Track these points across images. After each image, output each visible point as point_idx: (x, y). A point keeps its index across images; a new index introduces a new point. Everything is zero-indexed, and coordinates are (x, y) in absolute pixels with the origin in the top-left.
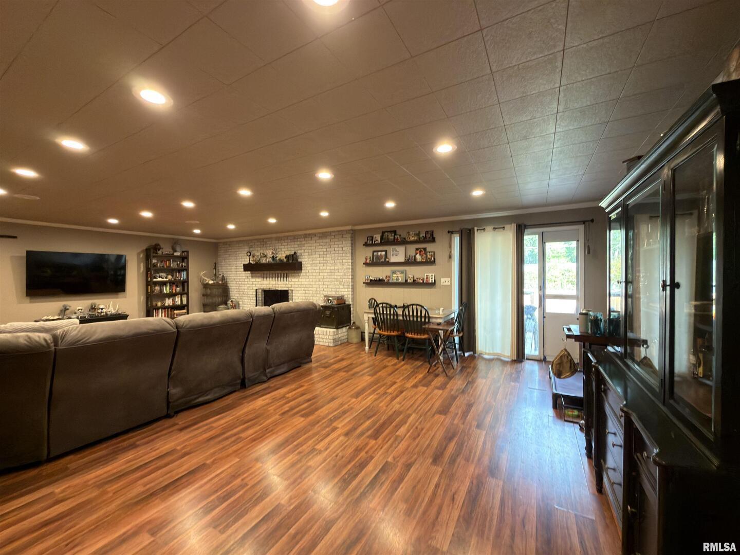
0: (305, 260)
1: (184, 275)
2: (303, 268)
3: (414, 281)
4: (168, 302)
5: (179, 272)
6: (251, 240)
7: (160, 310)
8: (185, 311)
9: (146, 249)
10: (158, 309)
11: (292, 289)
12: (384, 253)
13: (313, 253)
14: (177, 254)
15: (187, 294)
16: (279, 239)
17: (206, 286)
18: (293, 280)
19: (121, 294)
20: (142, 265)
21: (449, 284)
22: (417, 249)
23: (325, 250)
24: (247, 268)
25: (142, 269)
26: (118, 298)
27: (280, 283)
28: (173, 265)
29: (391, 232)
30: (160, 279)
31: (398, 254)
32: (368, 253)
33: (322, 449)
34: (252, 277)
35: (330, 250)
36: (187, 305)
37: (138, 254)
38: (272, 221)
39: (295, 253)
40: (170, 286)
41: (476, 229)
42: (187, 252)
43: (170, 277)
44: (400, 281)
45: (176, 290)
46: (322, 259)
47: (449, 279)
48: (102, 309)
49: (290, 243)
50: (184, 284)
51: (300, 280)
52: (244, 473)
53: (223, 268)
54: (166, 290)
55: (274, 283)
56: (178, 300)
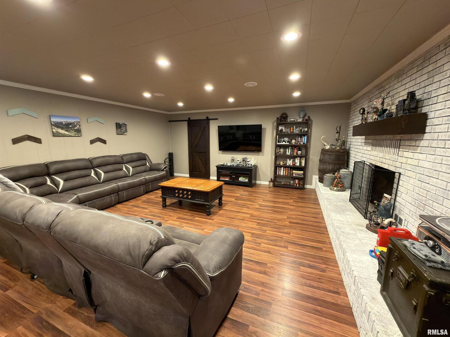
1: (305, 139)
2: (428, 128)
4: (290, 162)
5: (301, 137)
9: (278, 119)
10: (281, 167)
11: (401, 170)
14: (300, 120)
15: (307, 157)
18: (406, 154)
20: (275, 132)
25: (274, 135)
27: (387, 156)
28: (296, 131)
30: (284, 143)
36: (305, 167)
40: (292, 149)
42: (310, 117)
43: (293, 141)
45: (296, 153)
55: (381, 155)
56: (297, 161)
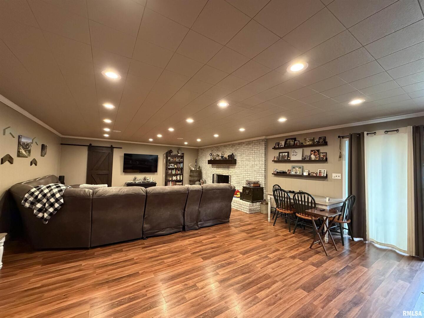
0: (238, 158)
1: (182, 165)
2: (237, 163)
3: (309, 174)
4: (174, 178)
5: (180, 164)
6: (212, 147)
7: (171, 182)
8: (181, 183)
9: (167, 153)
10: (170, 181)
11: (231, 175)
12: (286, 154)
13: (243, 154)
14: (179, 155)
15: (183, 175)
16: (225, 146)
17: (191, 171)
18: (232, 170)
19: (156, 173)
20: (165, 160)
21: (340, 178)
22: (312, 151)
23: (249, 152)
24: (210, 162)
25: (164, 162)
26: (154, 175)
27: (225, 171)
28: (177, 160)
29: (291, 139)
30: (171, 167)
31: (297, 155)
32: (275, 154)
33: (199, 288)
34: (212, 167)
35: (252, 152)
36: (182, 180)
37: (164, 155)
38: (216, 136)
39: (233, 154)
40: (175, 170)
41: (365, 133)
42: (184, 153)
43: (176, 166)
44: (298, 173)
45: (178, 172)
46: (247, 158)
47: (340, 175)
48: (148, 179)
49: (230, 148)
50: (182, 169)
51: (235, 170)
52: (151, 286)
53: (200, 162)
54: (174, 172)
55: (222, 171)
56: (178, 177)
